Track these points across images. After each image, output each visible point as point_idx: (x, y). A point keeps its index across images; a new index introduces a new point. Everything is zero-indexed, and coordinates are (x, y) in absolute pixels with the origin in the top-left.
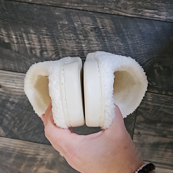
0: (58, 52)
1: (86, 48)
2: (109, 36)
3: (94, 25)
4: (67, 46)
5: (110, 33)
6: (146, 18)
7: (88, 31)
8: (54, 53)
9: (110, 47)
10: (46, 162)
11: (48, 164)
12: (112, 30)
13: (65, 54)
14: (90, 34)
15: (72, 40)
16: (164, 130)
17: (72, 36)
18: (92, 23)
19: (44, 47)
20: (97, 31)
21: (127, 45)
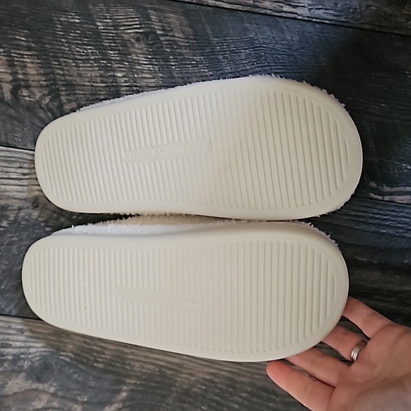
0: (58, 90)
1: (126, 82)
2: (180, 54)
3: (143, 26)
4: (80, 75)
5: (181, 47)
6: (263, 11)
7: (129, 41)
8: (46, 92)
9: (183, 78)
10: (26, 364)
11: (32, 368)
12: (186, 38)
13: (75, 94)
14: (134, 47)
15: (91, 62)
17: (90, 51)
18: (138, 23)
19: (21, 77)
20: (151, 40)
21: (222, 74)
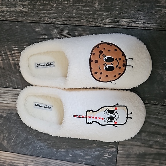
6: (123, 27)
16: (150, 141)
